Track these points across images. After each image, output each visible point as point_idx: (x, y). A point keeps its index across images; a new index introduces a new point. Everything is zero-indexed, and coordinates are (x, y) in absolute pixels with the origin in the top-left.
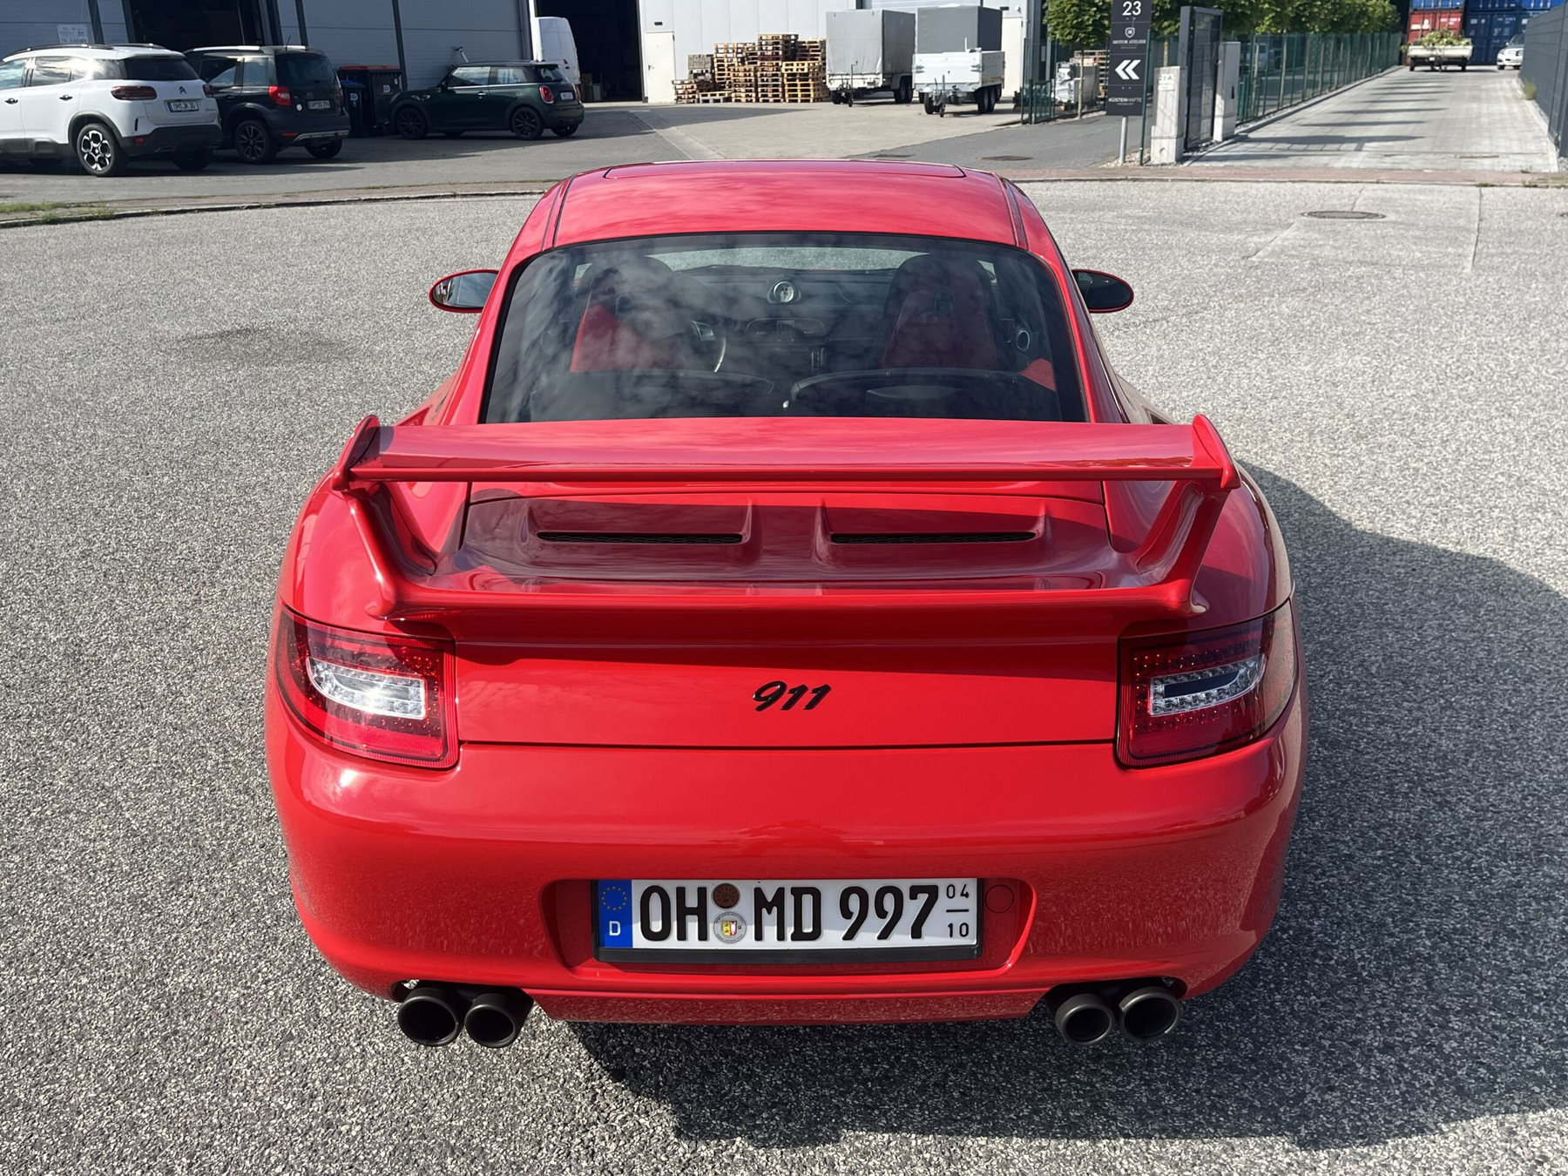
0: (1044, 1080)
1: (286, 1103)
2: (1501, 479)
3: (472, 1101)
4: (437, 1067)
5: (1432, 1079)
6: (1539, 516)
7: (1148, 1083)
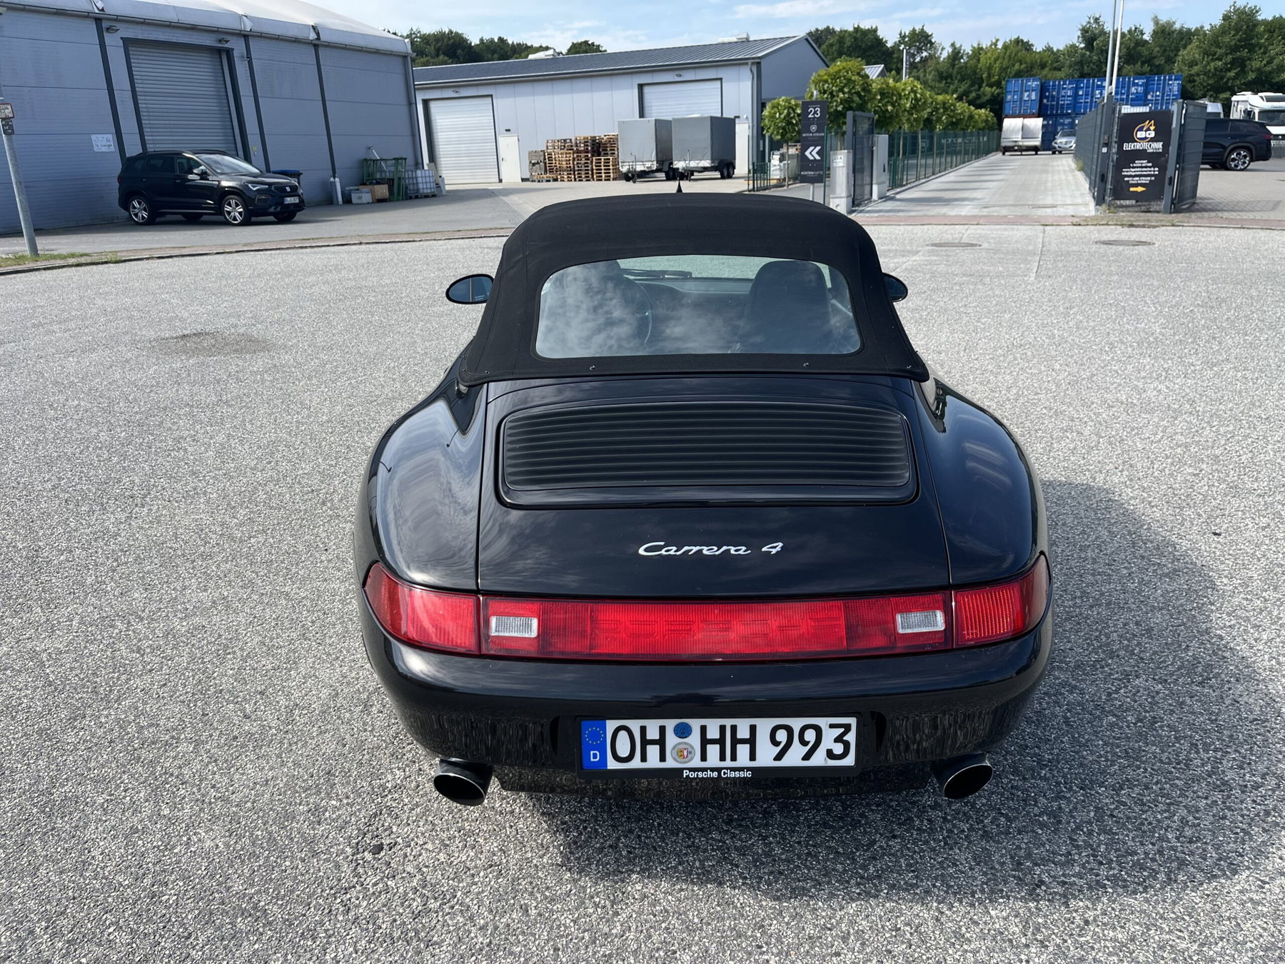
0: (689, 839)
1: (125, 880)
2: (1045, 411)
3: (264, 874)
4: (242, 849)
5: (965, 827)
6: (1068, 434)
7: (765, 838)
